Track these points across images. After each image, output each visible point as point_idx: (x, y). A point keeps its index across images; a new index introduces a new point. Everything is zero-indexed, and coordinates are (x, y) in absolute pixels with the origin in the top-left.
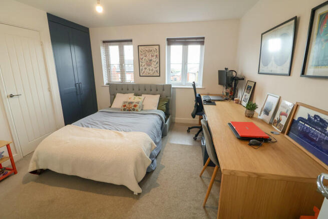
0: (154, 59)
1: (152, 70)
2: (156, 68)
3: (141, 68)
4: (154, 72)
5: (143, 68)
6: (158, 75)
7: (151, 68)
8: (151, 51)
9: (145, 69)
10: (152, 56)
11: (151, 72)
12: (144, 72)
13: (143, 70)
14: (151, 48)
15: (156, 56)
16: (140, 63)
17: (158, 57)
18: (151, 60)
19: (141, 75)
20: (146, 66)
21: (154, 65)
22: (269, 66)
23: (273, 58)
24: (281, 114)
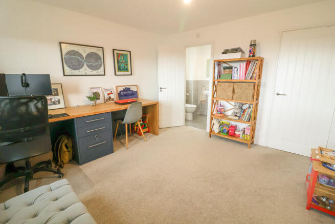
22: (80, 70)
23: (85, 65)
24: (108, 94)
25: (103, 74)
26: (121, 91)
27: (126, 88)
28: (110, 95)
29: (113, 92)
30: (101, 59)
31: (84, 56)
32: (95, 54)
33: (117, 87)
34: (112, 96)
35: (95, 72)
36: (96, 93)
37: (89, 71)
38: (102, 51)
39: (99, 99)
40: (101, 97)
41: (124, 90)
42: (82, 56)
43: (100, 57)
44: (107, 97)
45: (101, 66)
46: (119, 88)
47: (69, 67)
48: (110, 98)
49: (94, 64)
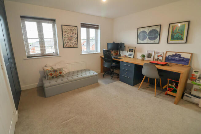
0: (74, 35)
1: (73, 43)
2: (75, 42)
3: (64, 42)
4: (74, 45)
5: (66, 42)
6: (77, 47)
7: (72, 42)
8: (72, 30)
9: (68, 42)
10: (73, 34)
11: (72, 44)
12: (67, 45)
13: (66, 43)
14: (71, 28)
15: (75, 33)
16: (64, 38)
17: (77, 34)
18: (72, 36)
19: (65, 47)
20: (68, 40)
21: (74, 39)
22: (145, 41)
23: (147, 38)
24: (158, 56)
25: (158, 42)
26: (169, 56)
27: (175, 54)
28: (159, 57)
29: (162, 55)
30: (158, 33)
31: (148, 32)
32: (154, 30)
33: (166, 52)
34: (160, 58)
35: (152, 42)
36: (150, 54)
37: (149, 41)
38: (159, 27)
39: (150, 58)
40: (152, 57)
41: (173, 55)
42: (146, 32)
43: (158, 31)
44: (156, 57)
45: (157, 38)
46: (168, 53)
47: (140, 39)
48: (158, 59)
49: (153, 37)
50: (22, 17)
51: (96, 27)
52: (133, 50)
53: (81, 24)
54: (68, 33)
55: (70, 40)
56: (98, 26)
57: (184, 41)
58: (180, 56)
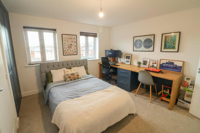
0: (73, 44)
1: (72, 51)
2: (75, 49)
3: (64, 50)
4: (74, 52)
5: (66, 50)
6: (76, 54)
7: (71, 50)
8: (71, 38)
9: (68, 50)
10: (72, 42)
11: (71, 52)
12: (66, 52)
13: (66, 51)
14: (71, 37)
15: (75, 42)
16: (64, 46)
17: (76, 42)
18: (72, 44)
19: (64, 54)
20: (68, 48)
21: (73, 47)
22: (140, 48)
23: (143, 46)
24: (153, 63)
25: (152, 50)
26: (163, 63)
27: (169, 62)
28: (154, 64)
29: (157, 63)
30: (152, 42)
31: (143, 41)
32: (149, 39)
33: (161, 60)
34: (155, 65)
35: (147, 50)
36: (145, 61)
37: (144, 49)
38: (153, 37)
39: (146, 65)
40: (148, 64)
41: (167, 63)
42: (142, 41)
43: (152, 41)
44: (151, 64)
45: (152, 46)
47: (136, 47)
48: (153, 66)
49: (148, 45)
50: (24, 27)
51: (95, 35)
52: (129, 57)
53: (80, 32)
54: (68, 42)
55: (70, 48)
56: (96, 34)
57: (176, 50)
58: (173, 63)
